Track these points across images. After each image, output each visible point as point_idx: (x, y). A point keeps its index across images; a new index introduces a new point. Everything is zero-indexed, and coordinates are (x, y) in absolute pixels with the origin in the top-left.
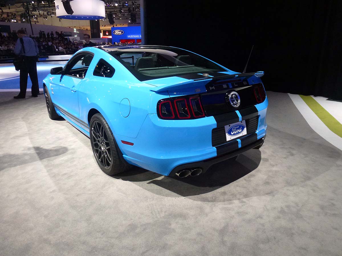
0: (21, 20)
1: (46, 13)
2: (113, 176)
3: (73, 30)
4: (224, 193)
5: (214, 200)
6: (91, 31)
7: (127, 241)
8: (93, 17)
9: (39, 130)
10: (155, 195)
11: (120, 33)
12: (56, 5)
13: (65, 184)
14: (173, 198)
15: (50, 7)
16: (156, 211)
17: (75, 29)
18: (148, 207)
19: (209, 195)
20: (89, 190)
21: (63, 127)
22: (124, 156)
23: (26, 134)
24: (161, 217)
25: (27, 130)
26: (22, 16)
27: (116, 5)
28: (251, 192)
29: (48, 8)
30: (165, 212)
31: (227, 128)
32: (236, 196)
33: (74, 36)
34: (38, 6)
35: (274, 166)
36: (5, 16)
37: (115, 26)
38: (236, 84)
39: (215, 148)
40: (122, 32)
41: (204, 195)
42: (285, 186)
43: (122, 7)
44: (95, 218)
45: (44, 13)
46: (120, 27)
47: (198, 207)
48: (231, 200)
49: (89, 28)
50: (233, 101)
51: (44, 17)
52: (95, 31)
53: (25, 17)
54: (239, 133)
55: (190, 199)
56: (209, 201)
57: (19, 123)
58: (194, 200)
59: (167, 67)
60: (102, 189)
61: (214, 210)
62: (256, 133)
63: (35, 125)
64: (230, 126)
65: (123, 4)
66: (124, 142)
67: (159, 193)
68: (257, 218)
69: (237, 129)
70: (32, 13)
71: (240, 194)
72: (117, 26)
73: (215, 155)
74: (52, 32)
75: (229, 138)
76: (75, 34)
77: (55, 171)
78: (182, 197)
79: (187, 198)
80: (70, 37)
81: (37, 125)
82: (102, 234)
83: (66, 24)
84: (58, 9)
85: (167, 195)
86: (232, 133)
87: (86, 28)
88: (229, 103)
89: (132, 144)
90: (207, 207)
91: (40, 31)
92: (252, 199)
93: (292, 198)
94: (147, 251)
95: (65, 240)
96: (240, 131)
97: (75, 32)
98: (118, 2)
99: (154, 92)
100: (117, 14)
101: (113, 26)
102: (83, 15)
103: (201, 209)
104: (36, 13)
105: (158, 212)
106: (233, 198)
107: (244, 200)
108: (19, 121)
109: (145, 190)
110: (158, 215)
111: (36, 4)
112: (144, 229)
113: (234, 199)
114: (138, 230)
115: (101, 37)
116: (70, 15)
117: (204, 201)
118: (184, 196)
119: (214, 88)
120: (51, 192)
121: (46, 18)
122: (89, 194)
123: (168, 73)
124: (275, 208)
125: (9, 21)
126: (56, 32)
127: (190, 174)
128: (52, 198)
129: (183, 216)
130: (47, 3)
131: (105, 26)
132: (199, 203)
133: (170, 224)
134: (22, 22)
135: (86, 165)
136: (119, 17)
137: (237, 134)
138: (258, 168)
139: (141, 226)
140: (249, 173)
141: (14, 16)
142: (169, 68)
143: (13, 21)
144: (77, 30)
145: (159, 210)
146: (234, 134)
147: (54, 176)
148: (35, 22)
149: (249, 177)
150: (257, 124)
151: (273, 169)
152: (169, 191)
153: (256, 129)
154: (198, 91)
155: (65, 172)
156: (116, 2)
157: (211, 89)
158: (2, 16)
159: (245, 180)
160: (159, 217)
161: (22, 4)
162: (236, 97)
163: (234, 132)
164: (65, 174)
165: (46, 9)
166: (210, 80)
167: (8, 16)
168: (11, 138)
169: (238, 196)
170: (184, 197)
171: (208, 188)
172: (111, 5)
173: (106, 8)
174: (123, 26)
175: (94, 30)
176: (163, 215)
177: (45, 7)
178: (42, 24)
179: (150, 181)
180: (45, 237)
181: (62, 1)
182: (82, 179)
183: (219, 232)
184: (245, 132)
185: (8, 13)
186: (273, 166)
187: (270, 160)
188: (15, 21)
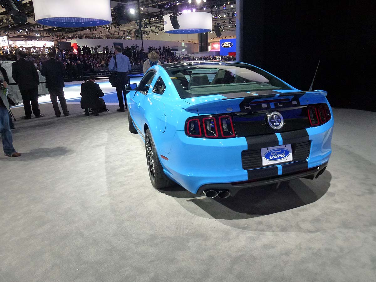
0: (135, 37)
1: (157, 29)
2: (159, 190)
3: (181, 44)
4: (260, 223)
5: (245, 228)
6: (199, 44)
7: (142, 249)
8: (200, 30)
9: (116, 141)
10: (188, 212)
11: (229, 45)
12: (164, 20)
13: (116, 191)
14: (204, 218)
15: (160, 22)
16: (182, 227)
17: (183, 43)
18: (176, 223)
19: (243, 222)
20: (133, 199)
21: (137, 140)
22: (164, 170)
23: (105, 144)
24: (183, 234)
25: (107, 141)
26: (136, 33)
27: (225, 16)
28: (292, 226)
29: (159, 24)
30: (189, 230)
31: (264, 151)
32: (271, 227)
33: (182, 50)
34: (149, 23)
35: (338, 202)
36: (121, 33)
37: (224, 39)
38: (280, 104)
39: (246, 171)
40: (231, 45)
41: (236, 221)
42: (339, 227)
43: (231, 17)
44: (126, 224)
45: (155, 28)
46: (229, 38)
47: (224, 232)
48: (263, 231)
49: (197, 41)
50: (273, 123)
51: (155, 33)
52: (204, 44)
53: (138, 34)
54: (280, 158)
55: (221, 222)
56: (239, 228)
57: (103, 133)
58: (224, 224)
59: (223, 85)
60: (144, 200)
61: (239, 237)
62: (307, 160)
63: (115, 137)
64: (268, 149)
65: (232, 15)
66: (163, 156)
67: (192, 211)
68: (282, 254)
69: (278, 153)
70: (145, 29)
71: (278, 226)
72: (226, 38)
73: (246, 178)
74: (160, 47)
75: (265, 162)
76: (183, 48)
77: (113, 178)
78: (213, 219)
79: (218, 220)
80: (177, 52)
81: (116, 137)
82: (125, 238)
83: (175, 38)
84: (166, 24)
85: (199, 215)
86: (270, 157)
87: (195, 41)
88: (268, 125)
89: (167, 159)
90: (234, 232)
91: (150, 46)
92: (289, 233)
93: (340, 242)
94: (155, 260)
95: (95, 237)
96: (283, 156)
97: (183, 46)
98: (227, 13)
99: (184, 110)
100: (226, 25)
101: (223, 39)
102: (190, 29)
103: (227, 233)
104: (148, 29)
105: (184, 228)
106: (267, 228)
107: (279, 233)
108: (104, 132)
109: (181, 206)
110: (181, 231)
111: (147, 20)
112: (163, 241)
113: (268, 230)
114: (157, 241)
115: (209, 51)
116: (176, 29)
117: (234, 227)
118: (216, 218)
119: (250, 107)
120: (102, 196)
121: (157, 33)
122: (131, 202)
123: (216, 91)
124: (310, 249)
125: (125, 38)
126: (164, 47)
127: (217, 195)
128: (101, 201)
129: (204, 237)
130: (157, 20)
131: (214, 39)
132: (228, 227)
133: (188, 242)
134: (136, 39)
135: (140, 177)
136: (228, 29)
137: (277, 159)
138: (315, 202)
139: (161, 238)
140: (302, 207)
141: (129, 33)
142: (224, 86)
143: (128, 38)
144: (185, 44)
145: (185, 227)
146: (274, 159)
147: (110, 183)
148: (147, 38)
149: (298, 211)
150: (309, 150)
151: (335, 206)
152: (204, 211)
153: (308, 155)
154: (230, 110)
155: (120, 181)
156: (225, 13)
157: (245, 109)
158: (119, 34)
159: (292, 212)
160: (181, 233)
161: (135, 21)
162: (279, 118)
163: (273, 157)
164: (120, 182)
165: (158, 24)
166: (242, 99)
167: (124, 34)
168: (92, 147)
169: (274, 228)
170: (216, 220)
171: (245, 214)
172: (219, 17)
173: (213, 20)
174: (233, 38)
175: (202, 43)
176: (186, 232)
177: (157, 22)
178: (152, 39)
179: (191, 199)
180: (82, 231)
181: (169, 16)
182: (132, 188)
183: (232, 259)
184: (289, 158)
185: (124, 31)
186: (336, 202)
187: (336, 195)
188: (130, 38)
